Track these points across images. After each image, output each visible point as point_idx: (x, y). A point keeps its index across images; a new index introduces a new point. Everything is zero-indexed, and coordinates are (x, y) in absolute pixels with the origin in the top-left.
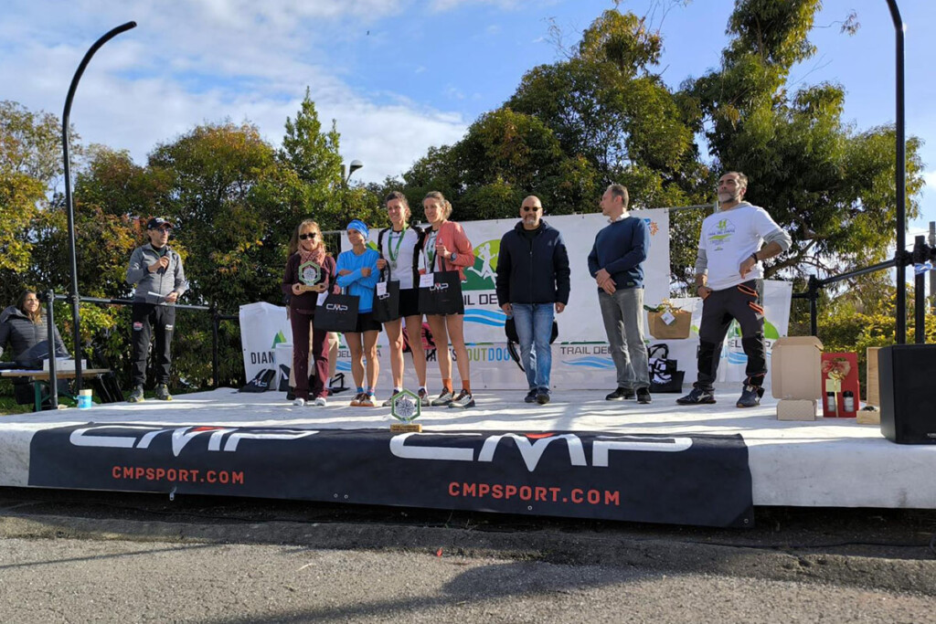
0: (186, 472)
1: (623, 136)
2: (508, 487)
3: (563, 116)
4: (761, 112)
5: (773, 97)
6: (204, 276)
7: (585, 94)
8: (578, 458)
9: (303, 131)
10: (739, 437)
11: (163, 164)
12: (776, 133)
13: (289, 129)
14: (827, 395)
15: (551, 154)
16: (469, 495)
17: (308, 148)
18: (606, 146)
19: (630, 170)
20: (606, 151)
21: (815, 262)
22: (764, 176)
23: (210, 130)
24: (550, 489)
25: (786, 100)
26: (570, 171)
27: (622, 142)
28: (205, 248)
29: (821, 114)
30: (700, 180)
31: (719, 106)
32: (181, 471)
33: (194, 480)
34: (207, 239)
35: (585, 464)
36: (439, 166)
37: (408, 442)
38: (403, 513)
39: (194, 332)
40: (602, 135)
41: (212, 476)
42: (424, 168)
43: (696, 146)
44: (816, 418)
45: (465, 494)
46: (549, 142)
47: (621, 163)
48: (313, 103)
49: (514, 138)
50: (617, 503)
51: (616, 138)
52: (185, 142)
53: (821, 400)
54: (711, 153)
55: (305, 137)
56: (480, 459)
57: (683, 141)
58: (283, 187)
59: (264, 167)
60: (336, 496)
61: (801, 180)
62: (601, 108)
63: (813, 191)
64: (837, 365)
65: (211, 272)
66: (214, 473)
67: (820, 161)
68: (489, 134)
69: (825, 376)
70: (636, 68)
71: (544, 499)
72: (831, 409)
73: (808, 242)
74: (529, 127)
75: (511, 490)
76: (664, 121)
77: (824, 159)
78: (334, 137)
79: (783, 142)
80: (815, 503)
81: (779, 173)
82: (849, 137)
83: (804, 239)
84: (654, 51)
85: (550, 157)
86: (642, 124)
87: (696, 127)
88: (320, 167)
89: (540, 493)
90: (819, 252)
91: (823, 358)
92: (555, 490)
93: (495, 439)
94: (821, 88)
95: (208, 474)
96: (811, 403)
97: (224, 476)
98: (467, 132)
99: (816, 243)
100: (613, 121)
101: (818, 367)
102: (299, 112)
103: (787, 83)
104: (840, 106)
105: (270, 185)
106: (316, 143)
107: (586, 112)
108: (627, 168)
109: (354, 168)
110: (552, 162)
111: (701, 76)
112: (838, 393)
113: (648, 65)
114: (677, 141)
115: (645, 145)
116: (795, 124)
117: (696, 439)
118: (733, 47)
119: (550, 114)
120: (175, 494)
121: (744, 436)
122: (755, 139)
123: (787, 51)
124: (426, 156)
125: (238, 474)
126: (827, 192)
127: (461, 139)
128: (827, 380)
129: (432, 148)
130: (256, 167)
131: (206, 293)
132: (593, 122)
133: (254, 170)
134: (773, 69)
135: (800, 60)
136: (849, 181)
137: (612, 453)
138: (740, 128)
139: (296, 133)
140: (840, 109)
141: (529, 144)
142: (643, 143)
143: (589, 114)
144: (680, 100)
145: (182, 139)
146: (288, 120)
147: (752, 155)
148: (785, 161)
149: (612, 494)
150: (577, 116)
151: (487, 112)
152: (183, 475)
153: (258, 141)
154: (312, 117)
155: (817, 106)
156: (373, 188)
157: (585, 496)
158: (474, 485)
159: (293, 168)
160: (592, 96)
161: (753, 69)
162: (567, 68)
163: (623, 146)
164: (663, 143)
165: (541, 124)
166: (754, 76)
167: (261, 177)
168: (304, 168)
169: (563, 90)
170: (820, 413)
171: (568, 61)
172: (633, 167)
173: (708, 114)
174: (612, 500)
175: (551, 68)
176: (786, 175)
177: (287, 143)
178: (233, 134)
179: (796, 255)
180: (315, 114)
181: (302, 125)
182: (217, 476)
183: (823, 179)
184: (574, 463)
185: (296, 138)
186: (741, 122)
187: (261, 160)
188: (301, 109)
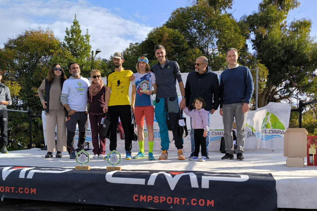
0: (9, 188)
1: (216, 40)
2: (161, 197)
3: (189, 31)
4: (275, 30)
5: (281, 24)
6: (29, 98)
7: (199, 21)
8: (194, 184)
9: (73, 34)
10: (271, 175)
11: (11, 48)
12: (282, 40)
13: (68, 33)
14: (309, 155)
15: (183, 47)
16: (143, 201)
17: (76, 41)
18: (208, 44)
19: (218, 55)
20: (208, 46)
21: (296, 97)
22: (276, 59)
23: (32, 32)
24: (181, 199)
25: (286, 26)
26: (191, 54)
27: (215, 42)
28: (29, 85)
29: (301, 32)
30: (248, 60)
31: (257, 28)
32: (6, 188)
33: (13, 192)
34: (30, 81)
35: (198, 187)
36: (134, 52)
37: (114, 176)
38: (112, 209)
39: (24, 123)
40: (206, 39)
41: (21, 190)
42: (128, 53)
43: (247, 45)
44: (304, 166)
45: (141, 200)
46: (183, 42)
47: (214, 52)
48: (78, 22)
49: (167, 39)
50: (213, 206)
51: (212, 40)
52: (20, 38)
53: (307, 157)
54: (253, 49)
55: (75, 37)
56: (148, 184)
57: (242, 42)
58: (64, 59)
59: (56, 50)
60: (80, 200)
61: (292, 61)
62: (206, 27)
63: (297, 66)
64: (314, 141)
65: (32, 96)
66: (22, 189)
67: (300, 53)
68: (156, 38)
69: (309, 147)
70: (221, 10)
71: (178, 203)
72: (311, 162)
73: (294, 88)
74: (174, 35)
75: (163, 199)
76: (234, 33)
77: (302, 52)
78: (87, 37)
79: (285, 44)
80: (307, 207)
81: (282, 58)
82: (313, 43)
83: (292, 87)
84: (230, 3)
85: (183, 49)
86: (224, 35)
87: (248, 37)
88: (81, 50)
89: (177, 200)
90: (298, 93)
91: (308, 139)
92: (184, 199)
93: (155, 175)
94: (302, 21)
95: (20, 189)
96: (303, 159)
97: (27, 191)
98: (147, 37)
99: (297, 89)
100: (211, 33)
101: (305, 142)
102: (72, 26)
103: (287, 18)
104: (310, 29)
105: (58, 58)
106: (79, 39)
107: (199, 29)
108: (217, 54)
109: (97, 52)
110: (184, 50)
111: (250, 14)
112: (314, 155)
113: (227, 9)
114: (239, 42)
115: (225, 44)
116: (290, 36)
117: (250, 176)
118: (264, 2)
119: (184, 30)
120: (4, 198)
121: (273, 175)
122: (273, 43)
123: (287, 4)
124: (129, 47)
125: (33, 189)
126: (303, 67)
127: (144, 40)
128: (310, 149)
129: (131, 43)
130: (52, 49)
131: (30, 106)
132: (202, 34)
133: (51, 51)
134: (281, 12)
135: (293, 8)
136: (312, 62)
137: (211, 182)
138: (266, 38)
139: (70, 35)
140: (309, 30)
141: (174, 42)
142: (224, 43)
143: (201, 30)
144: (240, 24)
145: (19, 36)
146: (67, 29)
147: (271, 49)
148: (285, 52)
149: (210, 201)
150: (195, 31)
151: (156, 28)
152: (7, 189)
153: (54, 38)
154: (78, 28)
155: (300, 28)
156: (105, 60)
157: (197, 202)
158: (145, 196)
159: (69, 50)
160: (202, 22)
161: (272, 12)
162: (191, 9)
163: (215, 44)
164: (233, 43)
165: (179, 33)
166: (273, 15)
167: (55, 54)
168: (74, 51)
169: (189, 19)
170: (306, 164)
171: (192, 6)
172: (219, 53)
173: (252, 31)
174: (210, 204)
175: (184, 9)
176: (286, 59)
177: (66, 39)
178: (42, 34)
179: (288, 94)
180: (79, 26)
181: (73, 31)
182: (23, 190)
183: (301, 61)
184: (193, 186)
185: (70, 37)
186: (266, 35)
187: (55, 46)
188: (73, 24)
